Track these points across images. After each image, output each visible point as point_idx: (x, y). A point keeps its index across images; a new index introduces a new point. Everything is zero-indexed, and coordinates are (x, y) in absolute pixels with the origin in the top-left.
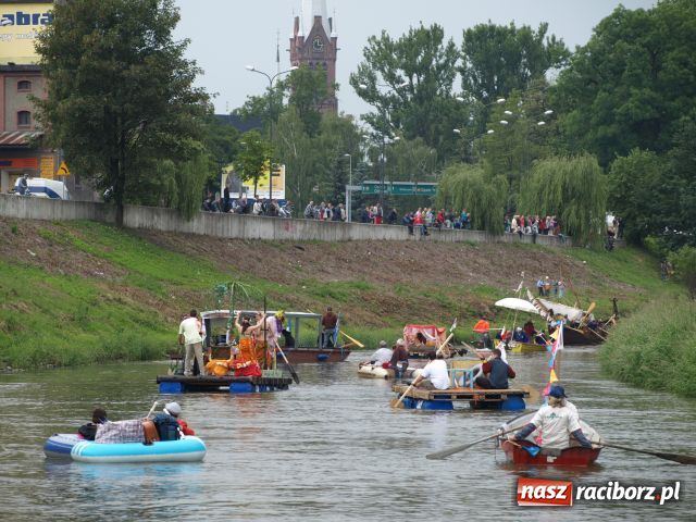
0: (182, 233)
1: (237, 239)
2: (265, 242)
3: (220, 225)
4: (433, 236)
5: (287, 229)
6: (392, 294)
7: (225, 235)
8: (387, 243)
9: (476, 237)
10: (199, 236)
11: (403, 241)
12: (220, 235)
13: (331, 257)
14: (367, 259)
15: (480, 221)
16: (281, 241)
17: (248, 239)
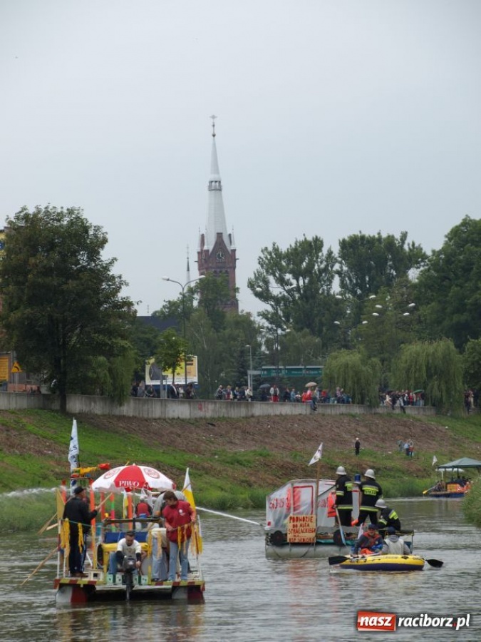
0: (115, 416)
1: (160, 419)
2: (183, 420)
3: (145, 408)
4: (320, 410)
5: (200, 409)
6: (288, 460)
7: (150, 416)
8: (283, 418)
9: (356, 410)
10: (129, 418)
11: (296, 416)
12: (146, 416)
13: (237, 431)
14: (268, 431)
15: (359, 397)
16: (196, 420)
17: (169, 419)
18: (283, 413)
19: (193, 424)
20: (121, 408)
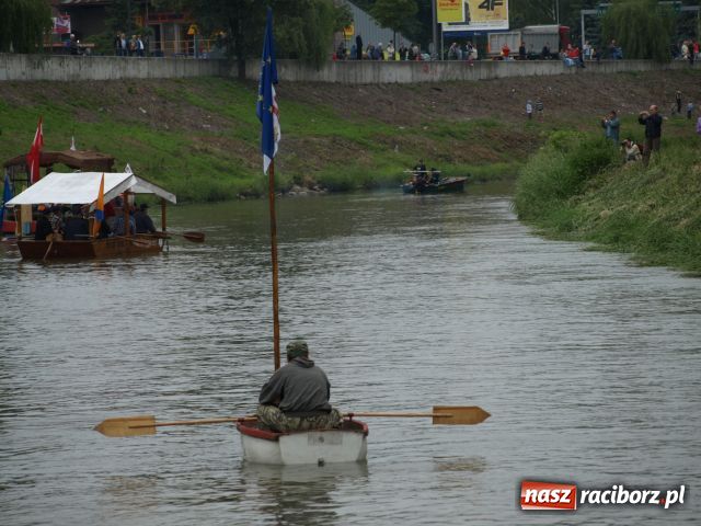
0: (310, 83)
1: (371, 84)
2: (400, 85)
3: (352, 72)
4: (590, 68)
5: (426, 71)
6: (520, 130)
7: (359, 81)
8: (536, 78)
9: (641, 67)
10: (329, 84)
11: (556, 76)
12: (352, 81)
13: (470, 96)
14: (509, 96)
15: (645, 51)
16: (419, 84)
17: (383, 84)
18: (539, 73)
19: (413, 89)
20: (321, 72)
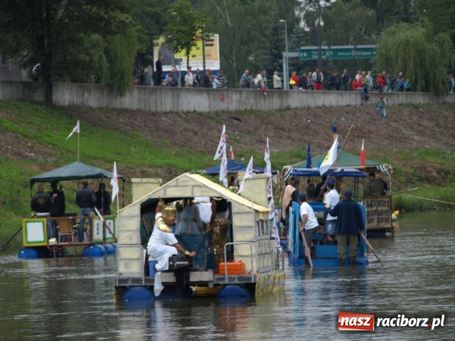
0: (114, 110)
1: (171, 112)
2: (201, 114)
3: (153, 99)
4: (374, 100)
5: (222, 100)
7: (159, 109)
8: (327, 110)
9: (420, 99)
10: (132, 111)
11: (343, 107)
12: (153, 109)
13: (269, 127)
14: (307, 127)
15: (423, 82)
16: (217, 113)
17: (183, 112)
18: (327, 104)
19: (212, 118)
20: (123, 99)
